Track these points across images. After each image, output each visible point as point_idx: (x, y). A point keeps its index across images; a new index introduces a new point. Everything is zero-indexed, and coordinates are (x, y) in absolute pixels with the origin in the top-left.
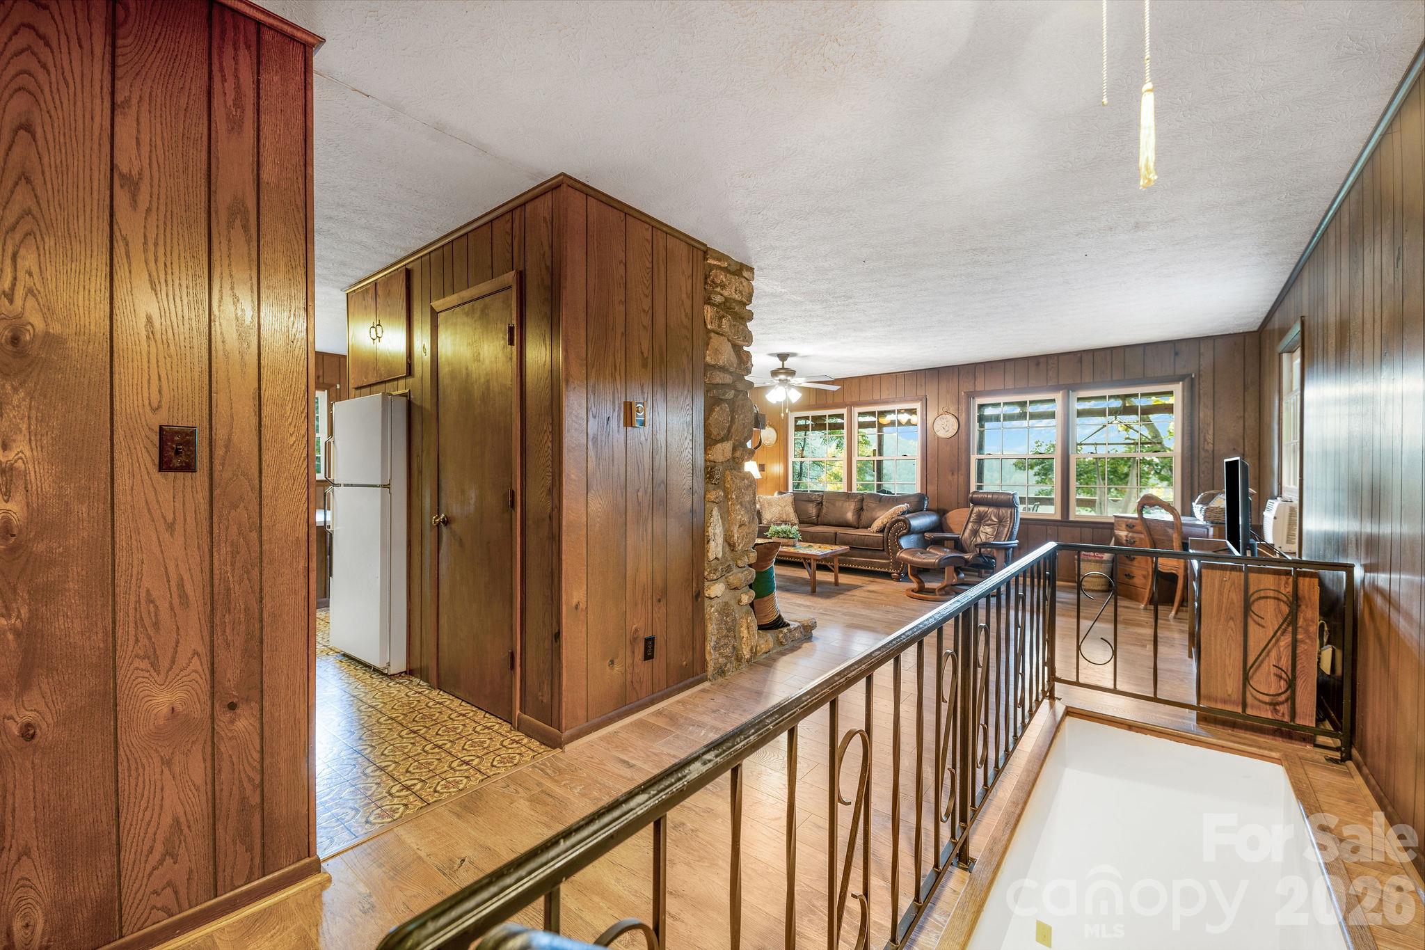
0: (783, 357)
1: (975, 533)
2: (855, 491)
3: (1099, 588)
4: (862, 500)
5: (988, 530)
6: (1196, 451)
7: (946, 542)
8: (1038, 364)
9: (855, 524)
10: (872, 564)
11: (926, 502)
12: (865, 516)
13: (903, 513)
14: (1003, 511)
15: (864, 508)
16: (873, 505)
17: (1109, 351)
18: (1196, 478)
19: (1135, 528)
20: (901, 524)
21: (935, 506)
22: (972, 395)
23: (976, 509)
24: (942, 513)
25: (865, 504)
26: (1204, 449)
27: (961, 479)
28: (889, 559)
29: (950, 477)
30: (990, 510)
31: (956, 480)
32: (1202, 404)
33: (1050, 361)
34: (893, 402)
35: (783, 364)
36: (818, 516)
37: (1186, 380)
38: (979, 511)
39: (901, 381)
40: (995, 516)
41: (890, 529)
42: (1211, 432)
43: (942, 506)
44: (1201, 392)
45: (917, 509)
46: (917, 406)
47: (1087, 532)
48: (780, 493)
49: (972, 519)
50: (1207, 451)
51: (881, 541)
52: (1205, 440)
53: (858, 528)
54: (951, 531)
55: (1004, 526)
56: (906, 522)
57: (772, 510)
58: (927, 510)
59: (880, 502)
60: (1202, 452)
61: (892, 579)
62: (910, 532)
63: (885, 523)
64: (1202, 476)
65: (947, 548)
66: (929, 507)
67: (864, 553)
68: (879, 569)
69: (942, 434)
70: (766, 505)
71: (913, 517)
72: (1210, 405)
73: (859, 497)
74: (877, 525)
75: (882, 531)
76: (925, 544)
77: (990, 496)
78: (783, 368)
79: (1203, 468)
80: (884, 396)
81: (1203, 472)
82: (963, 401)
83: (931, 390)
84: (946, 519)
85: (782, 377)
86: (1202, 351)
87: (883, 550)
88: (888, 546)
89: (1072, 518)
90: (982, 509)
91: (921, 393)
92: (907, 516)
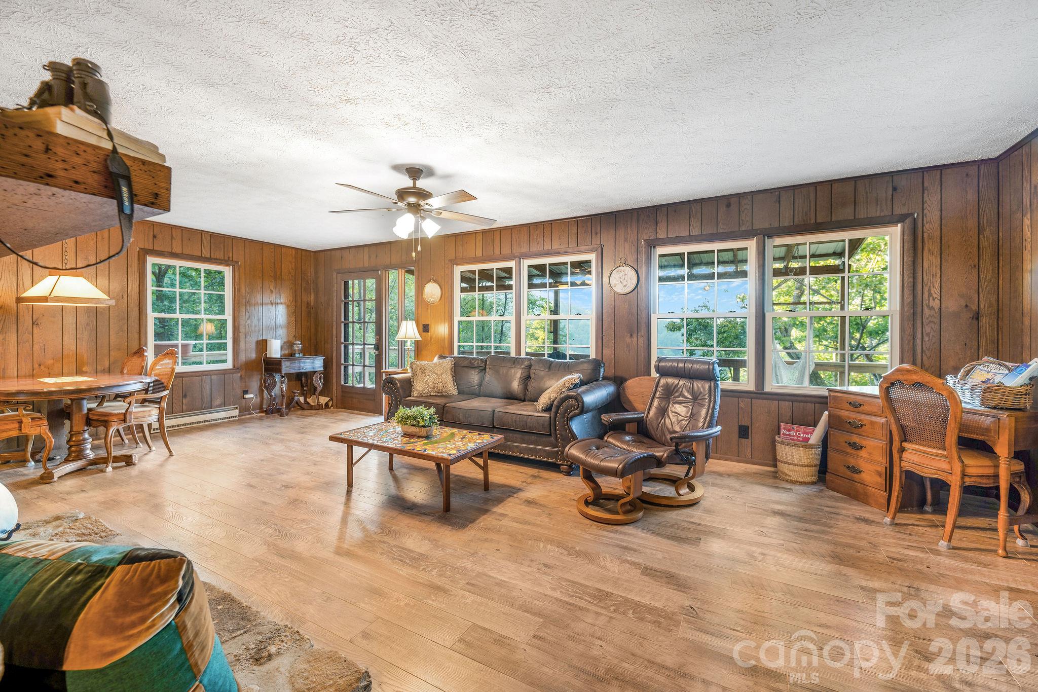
0: (415, 172)
1: (663, 412)
2: (523, 355)
3: (808, 479)
4: (530, 367)
5: (680, 409)
6: (919, 309)
7: (627, 426)
8: (728, 205)
9: (521, 396)
10: (536, 452)
11: (602, 370)
12: (532, 385)
13: (575, 386)
14: (698, 385)
15: (532, 376)
16: (542, 373)
17: (812, 189)
18: (919, 342)
19: (862, 407)
20: (572, 402)
21: (610, 373)
22: (653, 244)
23: (663, 381)
24: (619, 381)
25: (532, 371)
26: (928, 306)
27: (641, 341)
28: (556, 446)
29: (628, 340)
30: (681, 382)
31: (635, 343)
32: (926, 248)
33: (743, 202)
34: (566, 253)
35: (415, 184)
36: (480, 385)
37: (908, 221)
38: (667, 383)
39: (574, 230)
40: (688, 391)
41: (558, 407)
42: (937, 285)
43: (620, 373)
44: (926, 235)
45: (591, 381)
46: (592, 257)
47: (786, 405)
48: (441, 357)
49: (658, 394)
50: (932, 308)
51: (547, 424)
52: (930, 295)
53: (524, 401)
54: (634, 410)
55: (702, 406)
56: (578, 399)
57: (425, 379)
58: (604, 378)
59: (549, 368)
60: (926, 310)
61: (561, 472)
62: (583, 410)
63: (553, 398)
64: (926, 339)
65: (629, 434)
66: (606, 374)
67: (527, 437)
68: (545, 459)
69: (619, 289)
70: (419, 373)
71: (587, 392)
72: (936, 250)
73: (526, 363)
74: (544, 400)
75: (548, 409)
76: (603, 431)
77: (681, 365)
78: (414, 187)
79: (927, 329)
80: (556, 246)
81: (928, 335)
82: (643, 250)
83: (607, 239)
84: (624, 389)
85: (412, 200)
86: (926, 184)
87: (550, 435)
88: (556, 430)
89: (768, 389)
90: (670, 380)
91: (596, 242)
92: (581, 390)
